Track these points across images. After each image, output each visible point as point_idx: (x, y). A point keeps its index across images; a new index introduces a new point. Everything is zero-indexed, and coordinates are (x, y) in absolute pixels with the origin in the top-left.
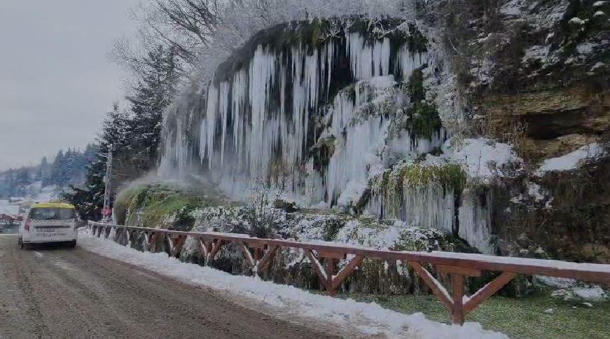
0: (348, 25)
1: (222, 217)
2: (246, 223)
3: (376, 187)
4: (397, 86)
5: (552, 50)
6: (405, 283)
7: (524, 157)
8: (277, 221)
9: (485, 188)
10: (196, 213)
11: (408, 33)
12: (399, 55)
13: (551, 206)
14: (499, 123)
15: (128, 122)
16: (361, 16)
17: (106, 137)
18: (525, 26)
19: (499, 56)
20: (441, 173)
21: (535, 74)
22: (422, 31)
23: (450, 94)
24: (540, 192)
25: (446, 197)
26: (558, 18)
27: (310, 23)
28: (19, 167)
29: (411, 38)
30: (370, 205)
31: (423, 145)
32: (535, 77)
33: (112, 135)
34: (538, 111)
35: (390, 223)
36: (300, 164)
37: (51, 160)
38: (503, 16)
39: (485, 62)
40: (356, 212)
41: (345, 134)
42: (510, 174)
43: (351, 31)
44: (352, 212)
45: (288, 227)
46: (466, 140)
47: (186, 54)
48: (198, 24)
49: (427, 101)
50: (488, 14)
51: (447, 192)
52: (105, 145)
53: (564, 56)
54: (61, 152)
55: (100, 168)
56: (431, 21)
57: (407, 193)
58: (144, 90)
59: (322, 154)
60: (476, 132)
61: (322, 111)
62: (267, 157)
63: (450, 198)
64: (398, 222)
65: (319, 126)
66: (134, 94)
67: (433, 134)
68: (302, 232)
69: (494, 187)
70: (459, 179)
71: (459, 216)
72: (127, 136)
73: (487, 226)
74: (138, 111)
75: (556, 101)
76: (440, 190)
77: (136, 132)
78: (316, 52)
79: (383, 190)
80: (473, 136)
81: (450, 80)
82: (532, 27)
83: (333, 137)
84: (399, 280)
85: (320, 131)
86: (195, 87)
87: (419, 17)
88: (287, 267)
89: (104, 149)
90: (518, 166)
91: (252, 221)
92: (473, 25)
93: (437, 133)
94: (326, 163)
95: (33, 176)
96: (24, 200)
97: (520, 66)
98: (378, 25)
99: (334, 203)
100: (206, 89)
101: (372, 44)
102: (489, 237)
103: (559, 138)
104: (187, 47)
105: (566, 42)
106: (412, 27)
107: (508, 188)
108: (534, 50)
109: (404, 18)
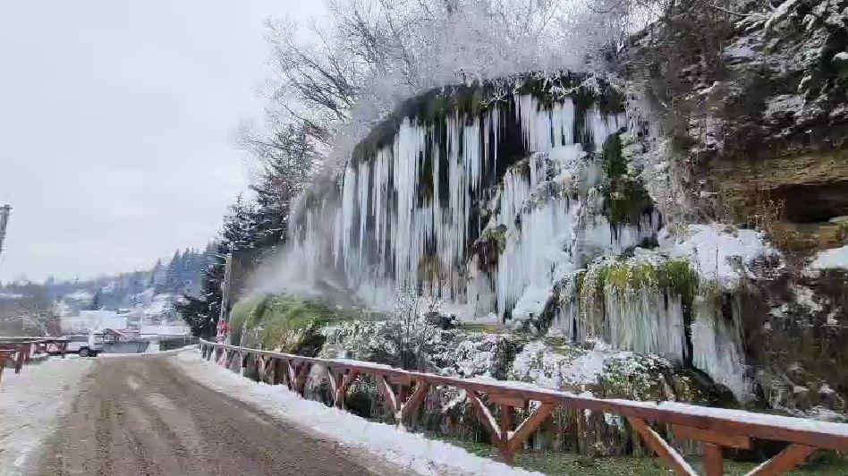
0: (518, 86)
1: (358, 337)
2: (389, 345)
3: (564, 295)
4: (588, 157)
5: (809, 99)
6: (618, 437)
7: (783, 248)
8: (430, 343)
9: (729, 296)
10: (327, 331)
11: (597, 90)
12: (587, 119)
13: (836, 321)
14: (740, 201)
15: (252, 216)
16: (534, 74)
17: (227, 235)
18: (764, 71)
19: (729, 111)
20: (659, 274)
21: (787, 132)
22: (616, 86)
23: (663, 165)
24: (815, 299)
25: (669, 309)
26: (815, 54)
27: (469, 85)
28: (131, 271)
29: (602, 96)
30: (559, 319)
31: (628, 235)
32: (788, 137)
33: (233, 233)
34: (797, 182)
35: (589, 346)
36: (459, 265)
37: (166, 263)
38: (731, 59)
39: (709, 120)
40: (539, 328)
41: (518, 222)
42: (765, 275)
43: (522, 92)
44: (534, 329)
45: (444, 351)
46: (692, 227)
47: (319, 132)
48: (333, 97)
49: (629, 175)
50: (707, 59)
51: (670, 301)
52: (225, 244)
53: (828, 106)
54: (177, 253)
55: (219, 271)
56: (627, 73)
57: (610, 301)
58: (271, 178)
59: (489, 250)
60: (705, 215)
61: (487, 193)
62: (417, 255)
63: (675, 311)
64: (600, 345)
65: (484, 213)
66: (260, 183)
67: (642, 218)
68: (465, 358)
69: (742, 293)
70: (686, 282)
71: (693, 338)
72: (249, 232)
73: (738, 352)
74: (264, 202)
75: (823, 168)
76: (659, 298)
77: (260, 228)
78: (477, 121)
79: (576, 299)
80: (703, 220)
81: (662, 146)
82: (773, 72)
83: (503, 228)
84: (608, 433)
85: (486, 220)
86: (330, 171)
87: (612, 70)
88: (445, 409)
89: (223, 249)
90: (776, 264)
91: (397, 342)
92: (688, 73)
93: (647, 218)
94: (495, 262)
95: (145, 282)
96: (134, 312)
97: (762, 123)
98: (557, 83)
99: (507, 315)
100: (341, 172)
101: (549, 107)
102: (743, 368)
103: (835, 220)
104: (321, 124)
105: (831, 85)
106: (602, 82)
107: (764, 295)
108: (780, 100)
109: (591, 71)
